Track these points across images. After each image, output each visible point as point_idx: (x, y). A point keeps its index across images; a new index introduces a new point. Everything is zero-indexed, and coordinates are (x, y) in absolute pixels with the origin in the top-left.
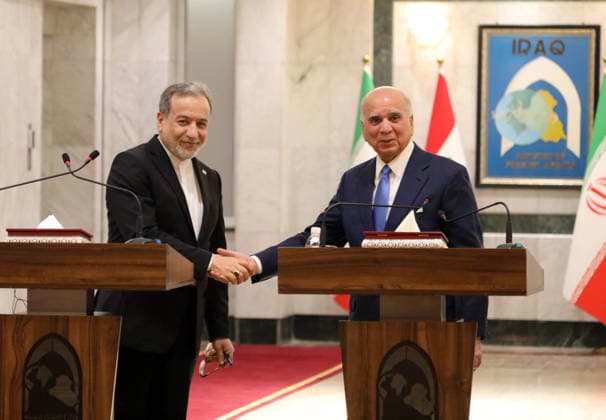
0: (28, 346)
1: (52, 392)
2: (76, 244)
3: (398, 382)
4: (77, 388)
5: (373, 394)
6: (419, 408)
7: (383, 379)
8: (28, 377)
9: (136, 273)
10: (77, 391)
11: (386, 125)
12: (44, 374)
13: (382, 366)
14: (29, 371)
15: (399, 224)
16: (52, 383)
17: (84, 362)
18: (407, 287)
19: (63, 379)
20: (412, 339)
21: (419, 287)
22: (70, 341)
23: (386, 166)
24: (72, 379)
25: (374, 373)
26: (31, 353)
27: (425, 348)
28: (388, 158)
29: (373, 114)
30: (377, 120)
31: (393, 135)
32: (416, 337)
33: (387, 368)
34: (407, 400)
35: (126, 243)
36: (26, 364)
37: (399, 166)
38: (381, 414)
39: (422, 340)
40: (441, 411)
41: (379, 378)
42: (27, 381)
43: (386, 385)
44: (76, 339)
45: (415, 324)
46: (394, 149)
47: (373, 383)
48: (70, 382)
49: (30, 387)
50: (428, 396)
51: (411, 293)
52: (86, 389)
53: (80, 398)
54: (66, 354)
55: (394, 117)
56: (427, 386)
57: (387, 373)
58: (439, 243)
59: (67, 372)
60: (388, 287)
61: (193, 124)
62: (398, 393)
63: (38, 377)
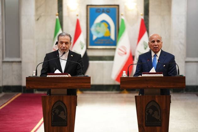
0: (53, 104)
1: (59, 116)
2: (66, 77)
3: (151, 111)
5: (144, 114)
6: (156, 118)
8: (53, 112)
9: (83, 84)
10: (66, 115)
12: (57, 111)
14: (53, 110)
15: (150, 71)
16: (59, 113)
17: (68, 108)
18: (154, 87)
19: (62, 112)
21: (157, 87)
22: (64, 102)
23: (156, 54)
24: (65, 112)
25: (144, 109)
26: (53, 105)
27: (157, 102)
28: (156, 52)
29: (153, 40)
30: (154, 42)
31: (157, 46)
32: (155, 99)
33: (147, 108)
34: (153, 116)
36: (52, 108)
37: (159, 54)
38: (146, 119)
39: (157, 100)
40: (162, 119)
41: (146, 110)
44: (65, 102)
45: (155, 96)
46: (157, 50)
47: (144, 111)
48: (64, 113)
49: (53, 114)
50: (159, 114)
52: (68, 115)
53: (67, 117)
55: (158, 41)
56: (158, 112)
57: (148, 109)
58: (162, 75)
59: (63, 110)
60: (149, 87)
61: (64, 44)
62: (151, 114)
63: (56, 112)
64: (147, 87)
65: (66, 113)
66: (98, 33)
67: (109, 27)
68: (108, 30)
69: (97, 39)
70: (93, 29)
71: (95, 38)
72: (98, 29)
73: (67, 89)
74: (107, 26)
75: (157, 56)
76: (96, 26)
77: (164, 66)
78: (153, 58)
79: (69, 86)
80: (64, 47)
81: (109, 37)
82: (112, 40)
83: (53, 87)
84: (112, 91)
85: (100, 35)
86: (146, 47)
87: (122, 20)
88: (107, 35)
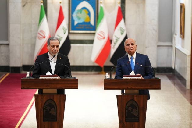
0: (44, 102)
1: (50, 112)
3: (130, 108)
4: (56, 111)
5: (124, 111)
6: (135, 114)
7: (127, 108)
10: (56, 112)
11: (131, 46)
13: (126, 105)
16: (50, 110)
17: (57, 105)
19: (53, 109)
20: (133, 99)
23: (132, 56)
24: (55, 109)
25: (124, 106)
26: (45, 103)
27: (136, 101)
31: (132, 49)
32: (134, 98)
33: (127, 106)
34: (132, 113)
36: (44, 106)
38: (126, 116)
39: (135, 99)
40: (140, 115)
42: (44, 110)
43: (127, 109)
44: (55, 100)
45: (134, 96)
47: (124, 109)
49: (45, 111)
50: (137, 112)
52: (58, 112)
53: (57, 113)
54: (53, 104)
55: (132, 44)
56: (137, 109)
60: (129, 88)
61: (56, 47)
62: (130, 111)
63: (47, 109)
64: (128, 88)
73: (57, 90)
75: (134, 58)
77: (141, 65)
78: (130, 60)
79: (59, 87)
80: (55, 50)
83: (45, 87)
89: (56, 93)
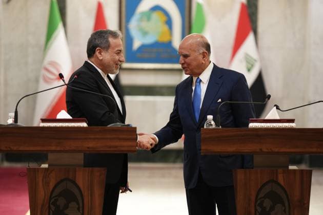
0: (52, 185)
1: (66, 212)
3: (267, 203)
4: (81, 209)
7: (259, 202)
8: (52, 204)
9: (117, 143)
10: (81, 211)
12: (61, 202)
14: (53, 200)
16: (66, 207)
17: (85, 194)
18: (276, 150)
19: (73, 204)
20: (275, 179)
21: (283, 150)
22: (77, 182)
23: (198, 78)
24: (78, 204)
25: (253, 198)
26: (54, 189)
27: (282, 183)
32: (277, 178)
35: (109, 126)
39: (281, 179)
41: (256, 201)
42: (52, 206)
43: (261, 205)
44: (80, 182)
45: (277, 170)
47: (253, 204)
48: (77, 206)
49: (53, 210)
50: (285, 211)
51: (278, 153)
54: (76, 191)
56: (284, 205)
57: (261, 198)
58: (294, 125)
60: (265, 150)
62: (267, 210)
63: (58, 203)
64: (261, 150)
65: (81, 205)
66: (145, 33)
67: (169, 22)
68: (166, 28)
69: (143, 47)
70: (133, 25)
71: (137, 44)
72: (145, 25)
73: (84, 154)
74: (164, 18)
76: (141, 20)
79: (88, 148)
81: (169, 44)
82: (174, 50)
83: (53, 148)
84: (174, 162)
85: (149, 40)
86: (250, 66)
87: (199, 5)
88: (165, 39)
89: (82, 162)
